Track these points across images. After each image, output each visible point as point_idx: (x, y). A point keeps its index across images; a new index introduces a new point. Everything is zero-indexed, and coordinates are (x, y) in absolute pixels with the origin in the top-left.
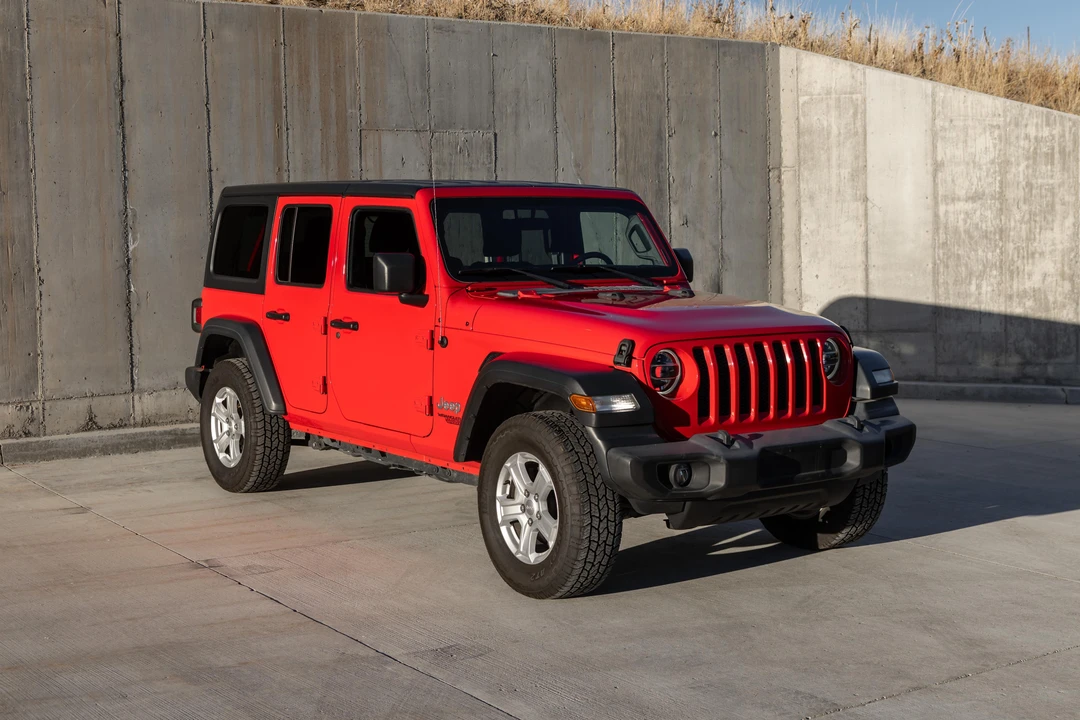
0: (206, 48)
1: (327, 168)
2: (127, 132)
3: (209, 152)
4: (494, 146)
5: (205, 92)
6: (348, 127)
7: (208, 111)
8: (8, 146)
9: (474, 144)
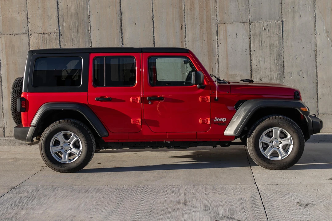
1: (202, 40)
2: (123, 31)
3: (154, 36)
4: (282, 26)
5: (152, 14)
6: (212, 23)
7: (153, 21)
8: (83, 39)
9: (271, 26)
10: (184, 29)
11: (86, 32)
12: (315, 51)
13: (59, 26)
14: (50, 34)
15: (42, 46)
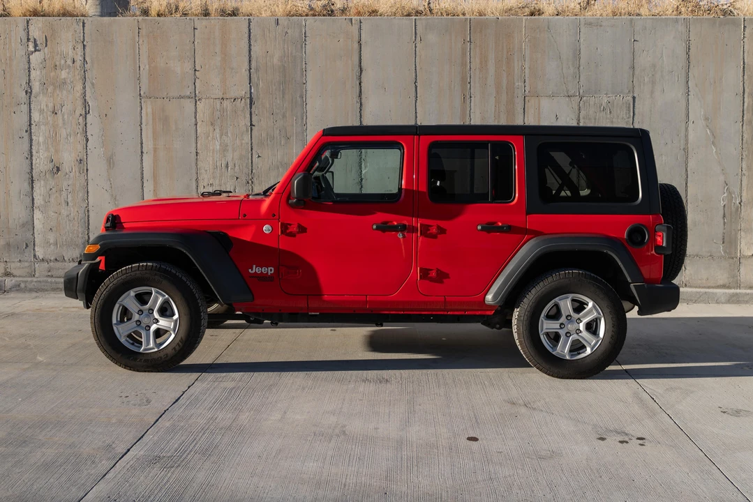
0: (416, 47)
2: (363, 101)
3: (416, 113)
4: (632, 106)
5: (414, 75)
6: (515, 94)
7: (416, 87)
8: (292, 111)
9: (615, 104)
10: (468, 103)
11: (299, 99)
12: (686, 150)
13: (250, 87)
14: (235, 99)
15: (219, 120)
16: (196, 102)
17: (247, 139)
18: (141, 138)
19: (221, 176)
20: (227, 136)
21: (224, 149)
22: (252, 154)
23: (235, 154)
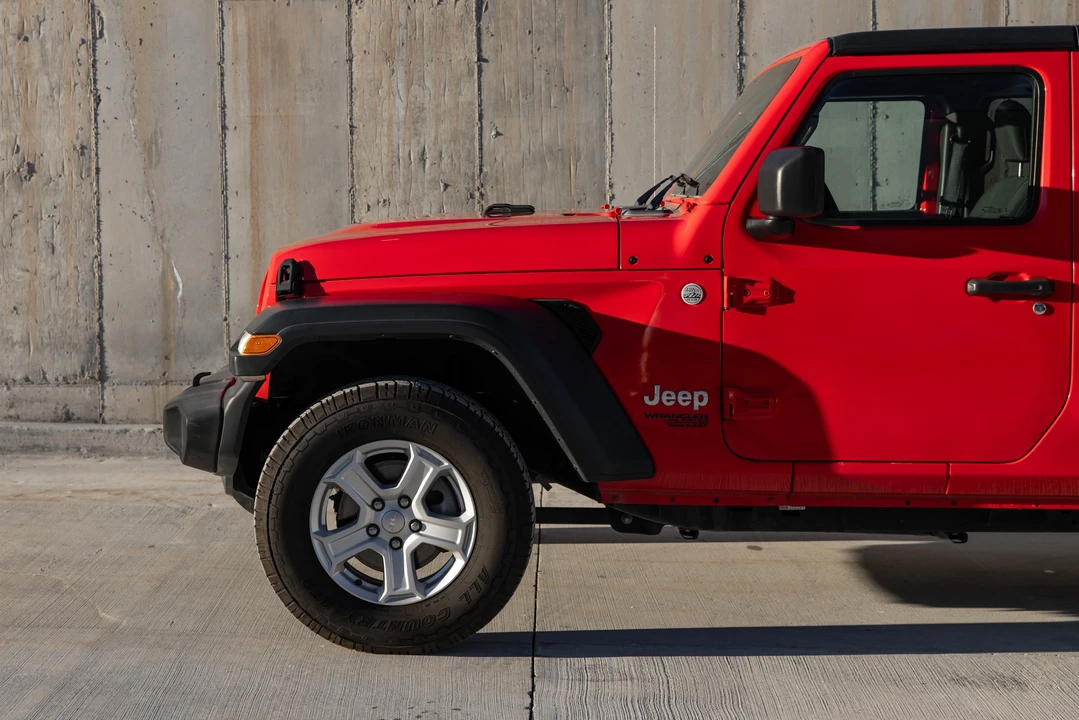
8: (576, 24)
15: (403, 49)
16: (350, 7)
17: (469, 92)
18: (223, 93)
19: (408, 181)
20: (423, 87)
21: (416, 115)
22: (481, 129)
23: (442, 127)
